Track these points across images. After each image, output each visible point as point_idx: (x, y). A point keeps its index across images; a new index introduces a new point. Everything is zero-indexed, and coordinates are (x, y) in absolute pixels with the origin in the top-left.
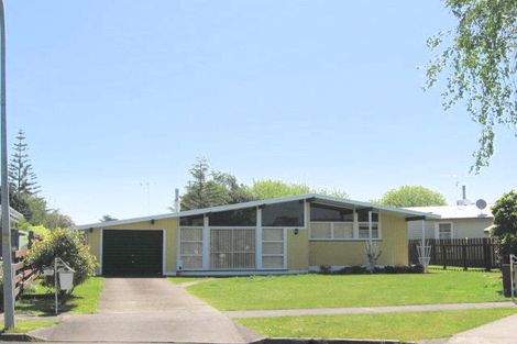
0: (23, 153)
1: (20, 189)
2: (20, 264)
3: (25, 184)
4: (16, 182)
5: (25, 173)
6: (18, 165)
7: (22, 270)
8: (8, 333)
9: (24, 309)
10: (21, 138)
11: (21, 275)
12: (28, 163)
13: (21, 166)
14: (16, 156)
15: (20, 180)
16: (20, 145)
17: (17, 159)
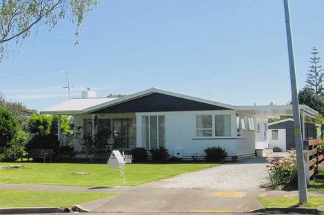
0: (317, 65)
1: (317, 93)
2: (314, 151)
3: (321, 89)
4: (314, 87)
5: (320, 80)
6: (314, 74)
7: (316, 155)
8: (302, 207)
9: (316, 187)
10: (315, 53)
11: (315, 159)
12: (322, 72)
13: (317, 74)
14: (312, 67)
15: (316, 85)
16: (315, 59)
17: (313, 69)
